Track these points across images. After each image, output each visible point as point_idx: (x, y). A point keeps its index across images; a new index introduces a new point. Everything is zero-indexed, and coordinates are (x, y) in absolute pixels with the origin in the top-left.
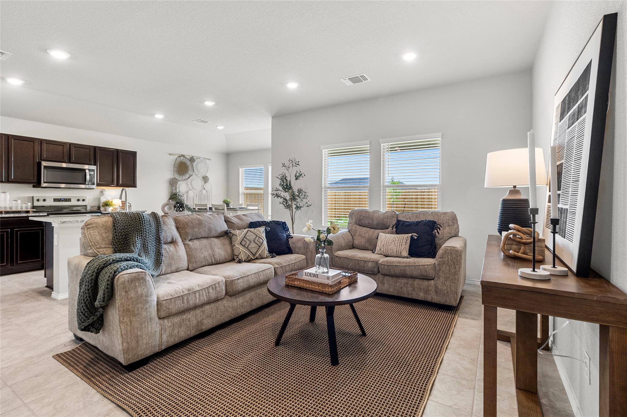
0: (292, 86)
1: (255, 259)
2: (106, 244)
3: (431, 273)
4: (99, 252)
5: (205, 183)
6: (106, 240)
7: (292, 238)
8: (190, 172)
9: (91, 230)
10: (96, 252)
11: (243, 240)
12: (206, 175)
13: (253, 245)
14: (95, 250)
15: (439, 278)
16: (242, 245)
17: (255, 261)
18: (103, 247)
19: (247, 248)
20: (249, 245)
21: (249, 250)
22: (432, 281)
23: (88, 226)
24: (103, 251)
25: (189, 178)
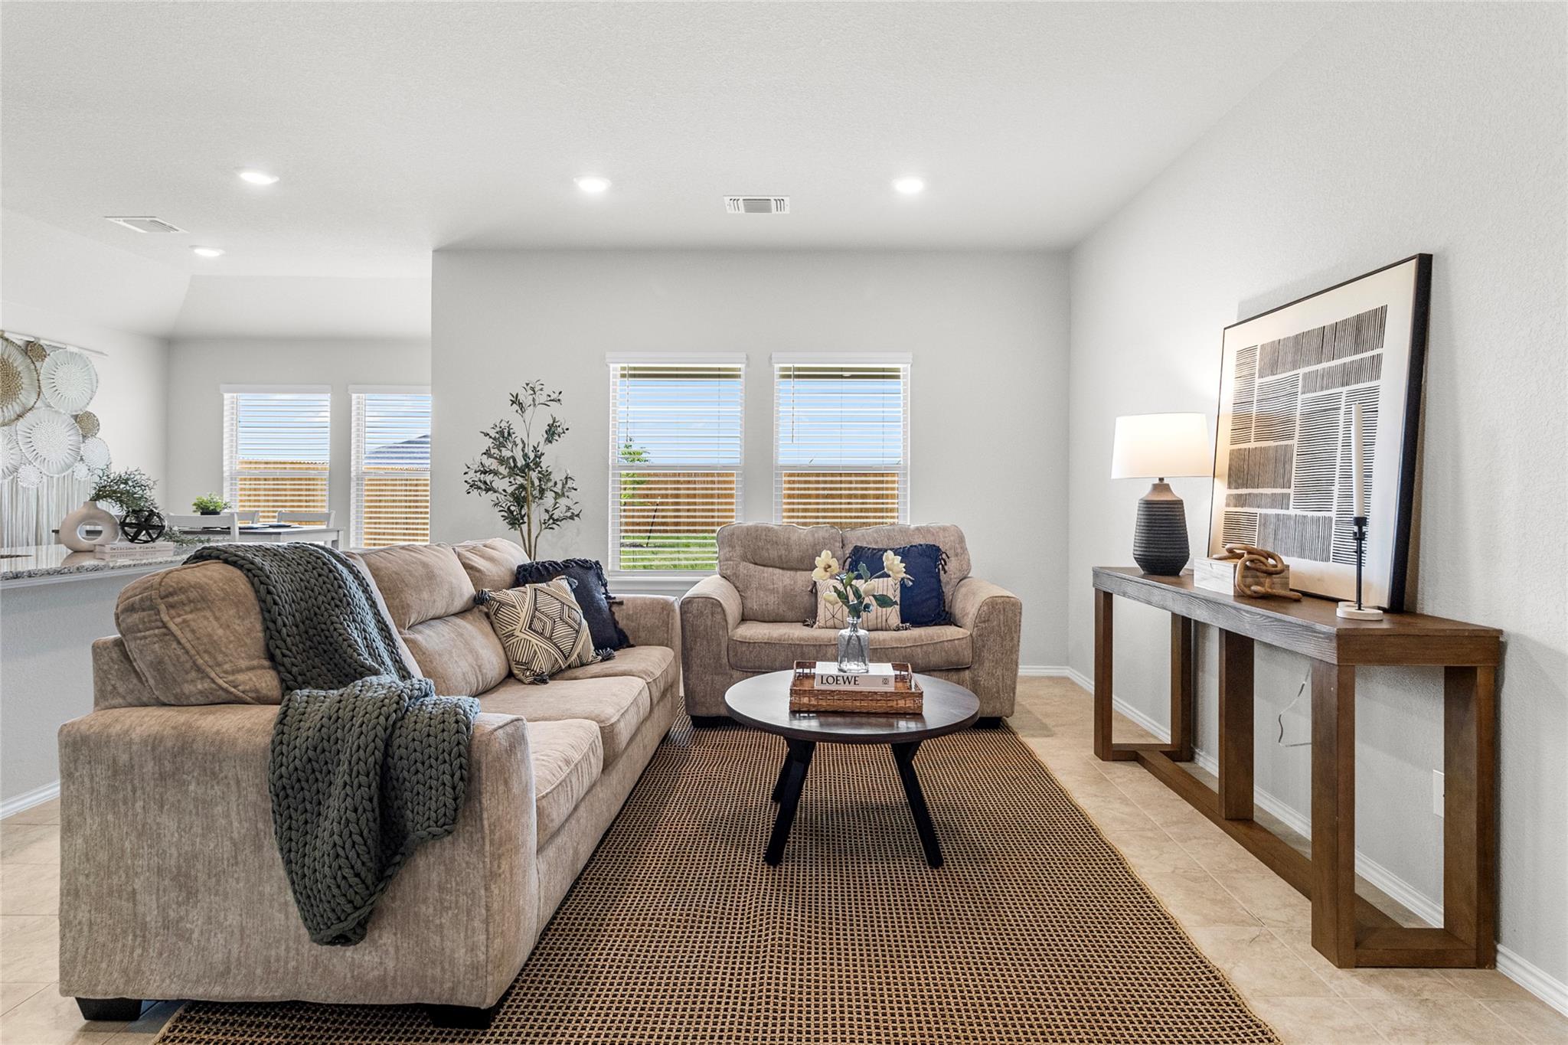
0: (593, 186)
1: (569, 667)
2: (250, 657)
3: (967, 655)
4: (235, 687)
5: (84, 437)
6: (248, 641)
7: (621, 603)
8: (26, 397)
9: (186, 613)
10: (225, 685)
11: (534, 616)
12: (89, 409)
13: (561, 630)
14: (220, 682)
15: (982, 664)
16: (537, 632)
17: (569, 673)
18: (243, 666)
19: (550, 639)
20: (553, 629)
21: (555, 644)
22: (967, 672)
23: (171, 600)
24: (251, 679)
25: (20, 416)
